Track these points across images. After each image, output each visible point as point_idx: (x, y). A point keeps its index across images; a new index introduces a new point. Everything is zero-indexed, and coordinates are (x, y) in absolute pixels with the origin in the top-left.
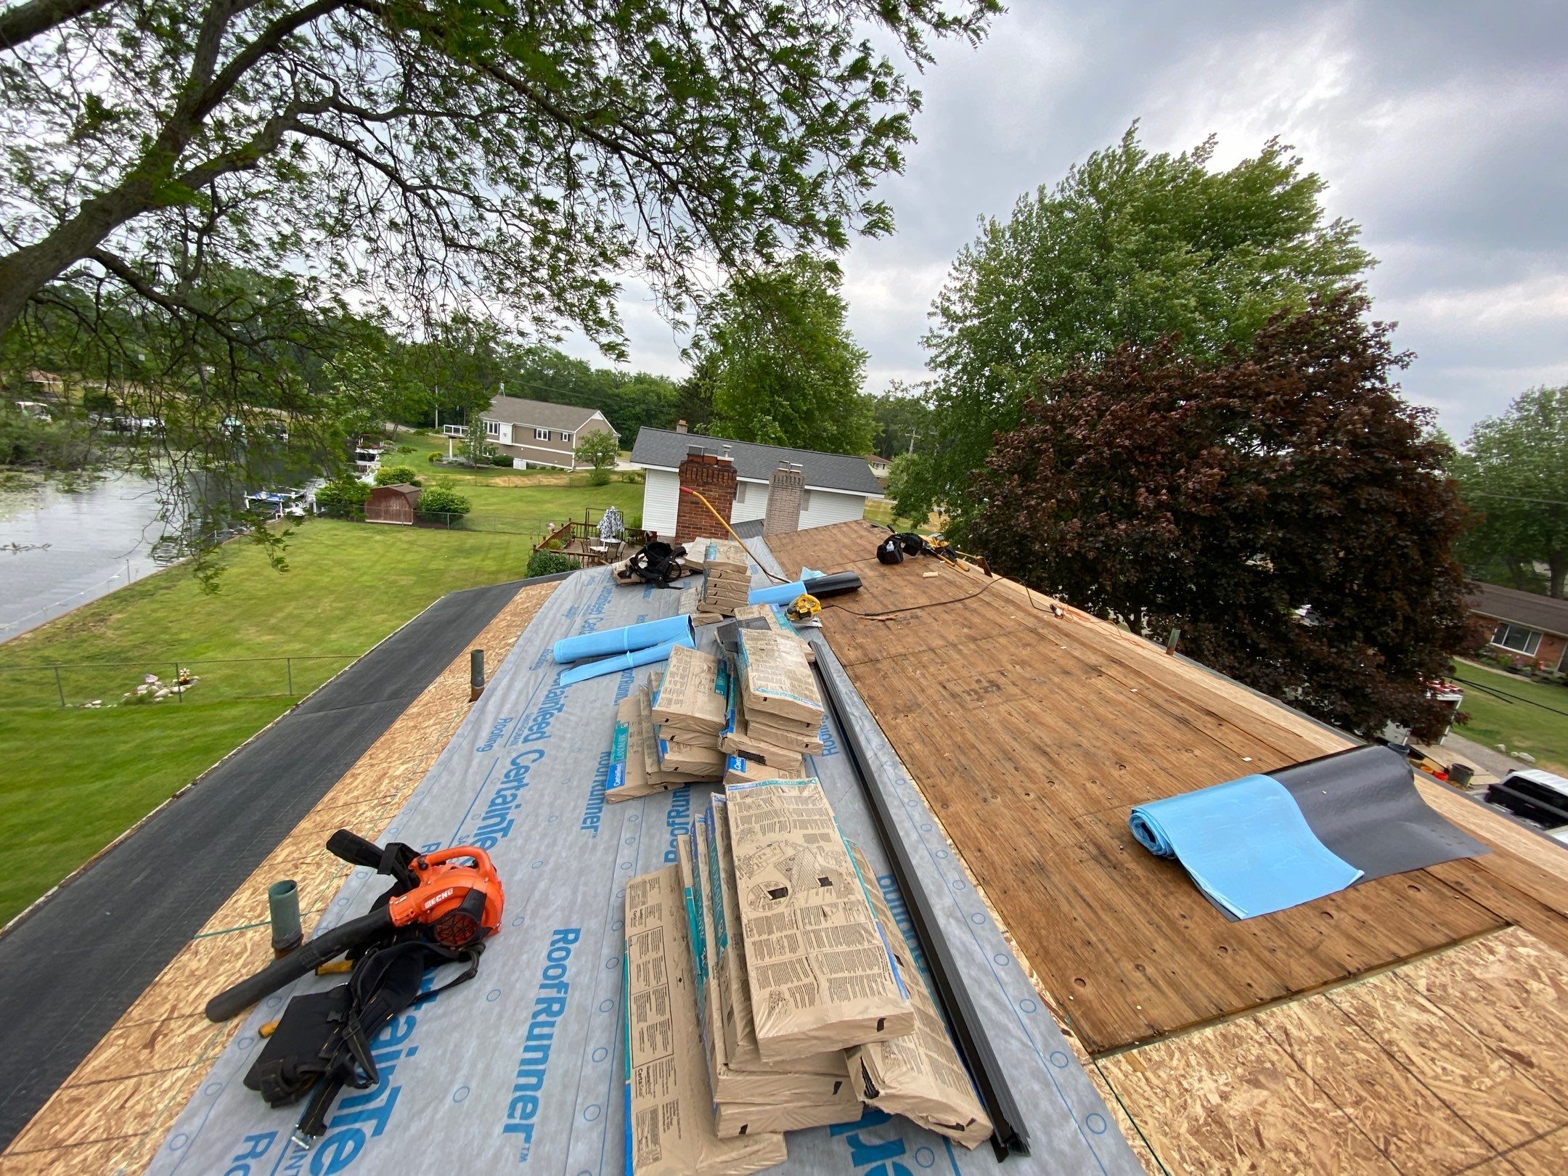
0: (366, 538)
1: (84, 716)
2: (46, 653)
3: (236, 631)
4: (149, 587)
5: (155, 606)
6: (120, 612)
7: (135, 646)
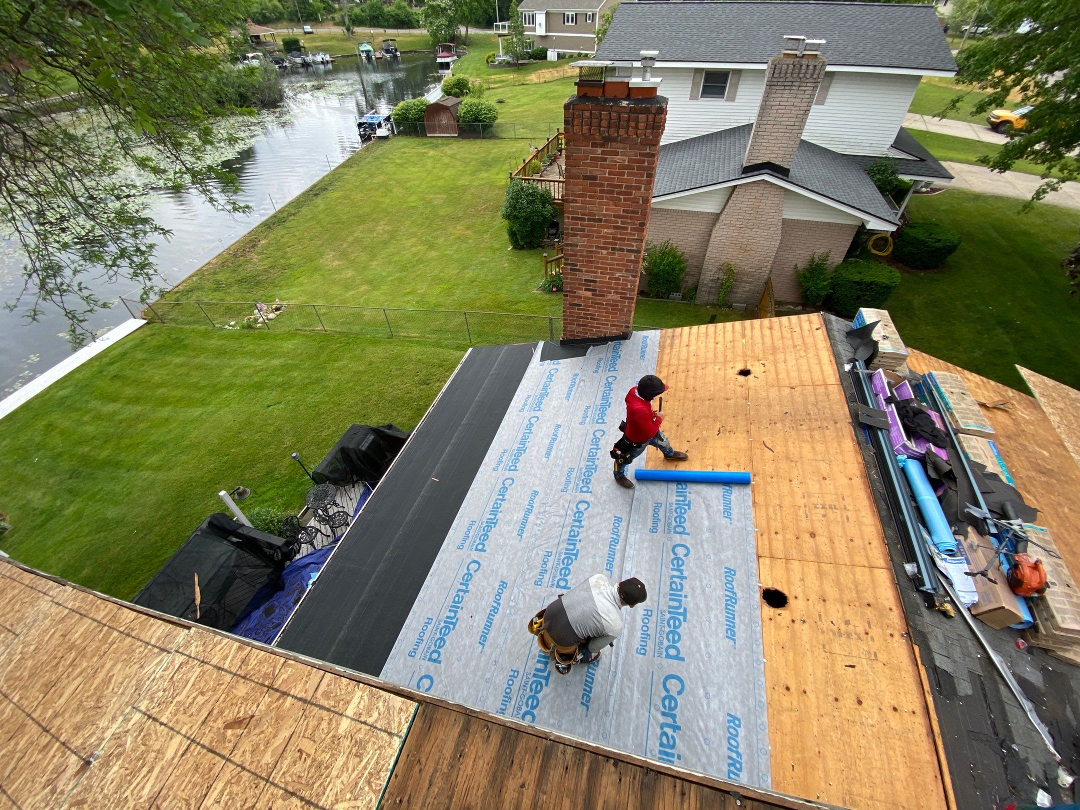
0: (423, 154)
3: (322, 255)
4: (285, 214)
5: (284, 232)
6: (265, 238)
7: (265, 270)
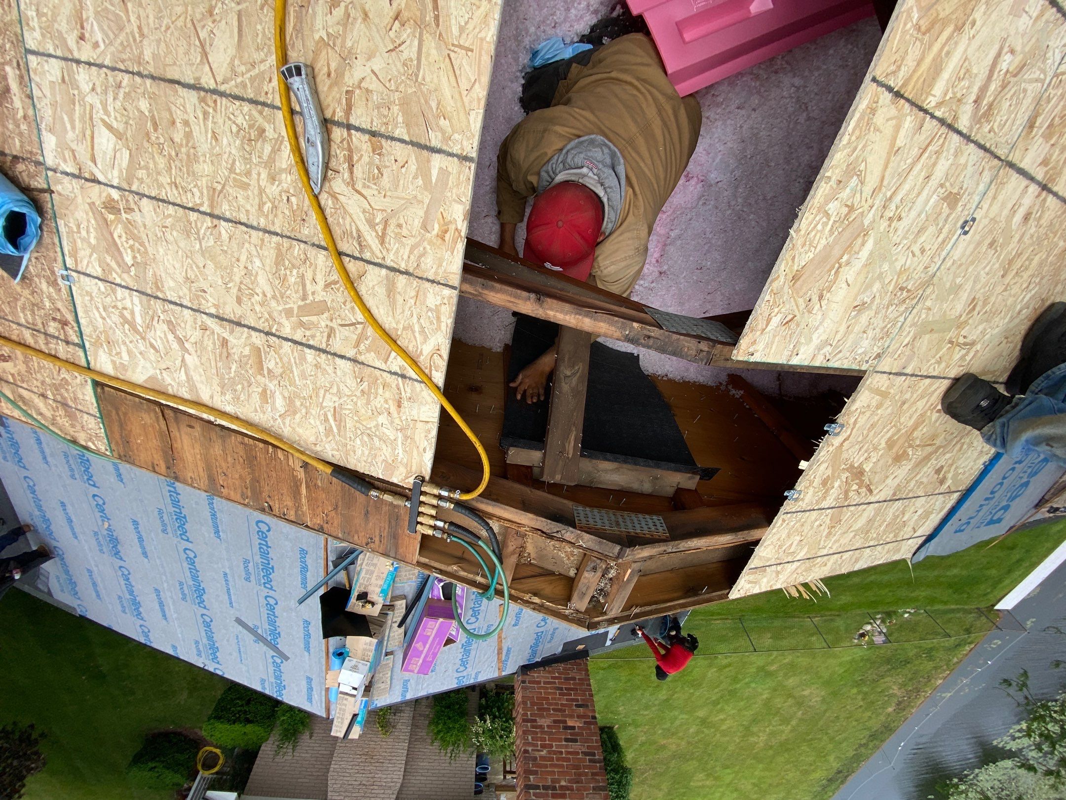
1: (916, 599)
2: (931, 664)
3: (824, 700)
4: (871, 745)
5: (869, 724)
6: (889, 715)
7: (882, 677)
